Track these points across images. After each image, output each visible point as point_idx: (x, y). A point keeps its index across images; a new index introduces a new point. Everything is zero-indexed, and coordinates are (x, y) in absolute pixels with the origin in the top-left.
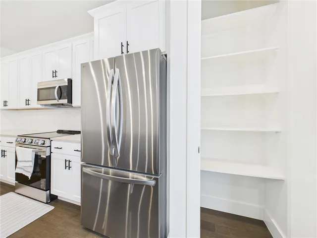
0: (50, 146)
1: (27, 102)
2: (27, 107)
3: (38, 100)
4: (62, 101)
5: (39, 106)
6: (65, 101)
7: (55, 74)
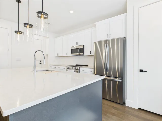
0: (79, 70)
1: (66, 54)
2: (66, 56)
3: (71, 53)
4: (81, 54)
5: (71, 55)
6: (82, 54)
7: (77, 43)
